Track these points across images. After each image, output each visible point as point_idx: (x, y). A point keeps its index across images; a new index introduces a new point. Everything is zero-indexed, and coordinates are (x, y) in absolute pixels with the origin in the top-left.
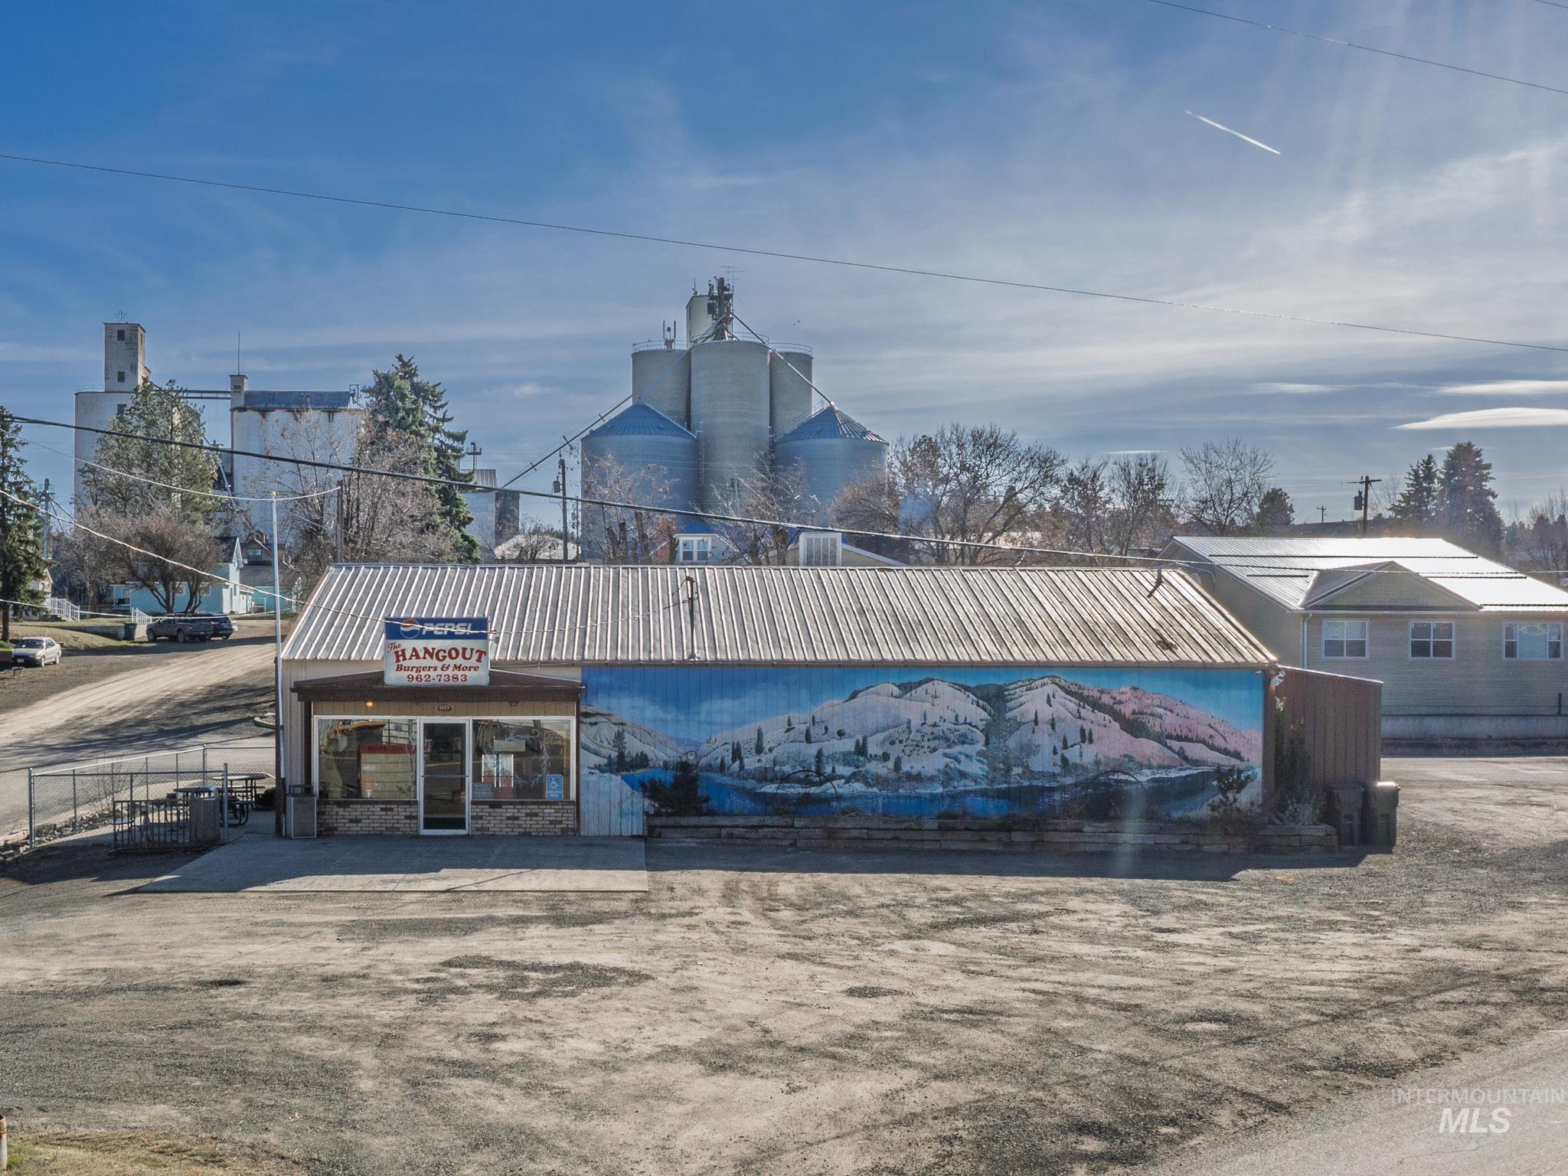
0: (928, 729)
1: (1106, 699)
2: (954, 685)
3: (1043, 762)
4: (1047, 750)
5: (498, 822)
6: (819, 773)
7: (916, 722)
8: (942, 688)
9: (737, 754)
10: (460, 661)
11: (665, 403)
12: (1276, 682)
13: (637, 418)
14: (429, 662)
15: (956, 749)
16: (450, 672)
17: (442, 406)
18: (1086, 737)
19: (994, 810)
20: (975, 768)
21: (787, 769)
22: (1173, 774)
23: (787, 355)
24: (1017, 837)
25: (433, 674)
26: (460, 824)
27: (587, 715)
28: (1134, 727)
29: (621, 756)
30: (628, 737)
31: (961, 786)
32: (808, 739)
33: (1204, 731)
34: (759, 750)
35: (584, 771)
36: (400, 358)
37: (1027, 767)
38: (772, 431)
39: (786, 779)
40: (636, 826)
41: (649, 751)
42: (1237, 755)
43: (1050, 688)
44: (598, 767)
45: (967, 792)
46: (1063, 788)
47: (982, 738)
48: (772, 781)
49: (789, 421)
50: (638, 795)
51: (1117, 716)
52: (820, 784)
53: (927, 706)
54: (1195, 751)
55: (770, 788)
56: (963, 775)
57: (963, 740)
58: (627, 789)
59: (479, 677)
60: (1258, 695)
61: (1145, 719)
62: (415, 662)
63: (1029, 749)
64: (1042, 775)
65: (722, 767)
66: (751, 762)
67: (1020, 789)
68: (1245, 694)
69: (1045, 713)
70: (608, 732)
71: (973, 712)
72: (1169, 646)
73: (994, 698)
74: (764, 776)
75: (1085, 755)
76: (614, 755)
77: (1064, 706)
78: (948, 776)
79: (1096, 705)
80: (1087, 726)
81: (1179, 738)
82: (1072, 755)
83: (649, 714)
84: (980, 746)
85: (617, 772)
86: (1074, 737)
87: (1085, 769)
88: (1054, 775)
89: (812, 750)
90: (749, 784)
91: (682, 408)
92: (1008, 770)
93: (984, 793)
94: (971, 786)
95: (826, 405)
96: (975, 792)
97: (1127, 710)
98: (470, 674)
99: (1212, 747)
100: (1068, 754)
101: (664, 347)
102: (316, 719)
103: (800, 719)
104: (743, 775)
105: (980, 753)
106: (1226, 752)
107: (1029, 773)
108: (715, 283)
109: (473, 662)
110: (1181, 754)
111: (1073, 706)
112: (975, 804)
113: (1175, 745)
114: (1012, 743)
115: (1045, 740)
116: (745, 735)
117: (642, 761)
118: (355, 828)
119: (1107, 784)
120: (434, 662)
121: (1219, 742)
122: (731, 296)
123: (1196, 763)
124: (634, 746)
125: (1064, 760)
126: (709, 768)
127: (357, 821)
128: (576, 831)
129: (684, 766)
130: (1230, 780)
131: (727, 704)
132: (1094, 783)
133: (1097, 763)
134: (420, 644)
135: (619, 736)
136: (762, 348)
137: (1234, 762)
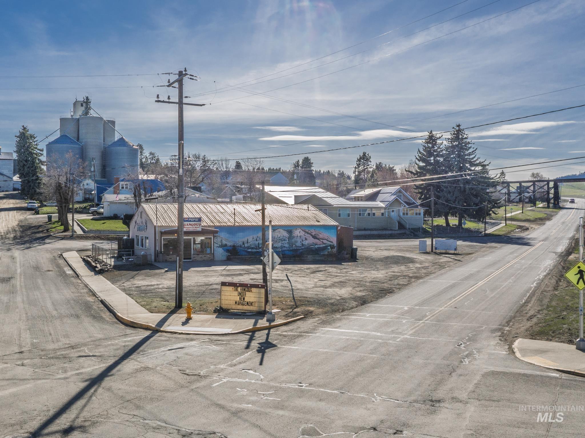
0: (278, 238)
1: (309, 232)
2: (283, 230)
3: (299, 244)
4: (299, 242)
5: (198, 258)
6: (258, 247)
7: (276, 236)
8: (281, 230)
9: (243, 244)
10: (196, 226)
11: (72, 135)
12: (339, 228)
13: (63, 139)
14: (190, 226)
15: (283, 242)
16: (194, 228)
17: (36, 141)
18: (306, 239)
19: (290, 253)
20: (287, 245)
21: (253, 246)
22: (321, 246)
23: (108, 121)
24: (296, 258)
25: (191, 229)
26: (191, 259)
27: (215, 236)
28: (314, 237)
29: (222, 244)
30: (223, 240)
31: (284, 249)
32: (257, 241)
33: (326, 238)
34: (248, 243)
35: (215, 247)
36: (23, 126)
37: (296, 245)
38: (104, 144)
39: (252, 248)
40: (224, 258)
41: (227, 243)
42: (332, 242)
43: (300, 230)
44: (217, 247)
45: (285, 250)
46: (302, 249)
47: (288, 240)
48: (250, 249)
49: (109, 142)
50: (225, 252)
51: (312, 235)
52: (259, 249)
53: (278, 234)
54: (325, 241)
55: (250, 250)
56: (284, 247)
57: (284, 240)
58: (223, 251)
59: (199, 229)
60: (335, 231)
61: (316, 235)
62: (187, 226)
63: (296, 242)
64: (298, 246)
65: (241, 246)
66: (246, 245)
67: (294, 249)
68: (333, 230)
69: (299, 235)
70: (219, 240)
71: (286, 234)
72: (319, 222)
73: (290, 232)
74: (248, 248)
75: (306, 243)
76: (221, 244)
77: (302, 233)
78: (282, 247)
79: (308, 233)
80: (306, 237)
81: (322, 239)
82: (304, 243)
83: (227, 236)
84: (287, 241)
85: (221, 247)
86: (304, 239)
87: (306, 245)
88: (300, 247)
89: (257, 242)
90: (246, 249)
91: (76, 136)
92: (292, 246)
93: (288, 250)
94: (286, 249)
95: (121, 137)
96: (287, 250)
97: (313, 234)
98: (198, 229)
99: (328, 241)
100: (303, 242)
101: (70, 117)
102: (162, 238)
103: (255, 236)
104: (245, 247)
105: (288, 243)
106: (330, 242)
107: (296, 246)
108: (85, 98)
109: (198, 226)
110: (322, 242)
111: (304, 233)
112: (287, 252)
113: (321, 240)
114: (293, 240)
115: (299, 240)
116: (245, 240)
117: (226, 245)
118: (170, 260)
119: (309, 248)
120: (191, 226)
121: (329, 240)
122: (90, 102)
123: (325, 244)
124: (224, 242)
125: (302, 244)
126: (238, 246)
127: (171, 258)
128: (214, 259)
129: (234, 246)
130: (332, 247)
131: (241, 234)
132: (308, 248)
133: (308, 244)
134: (188, 223)
135: (221, 240)
136: (101, 118)
137: (331, 243)
